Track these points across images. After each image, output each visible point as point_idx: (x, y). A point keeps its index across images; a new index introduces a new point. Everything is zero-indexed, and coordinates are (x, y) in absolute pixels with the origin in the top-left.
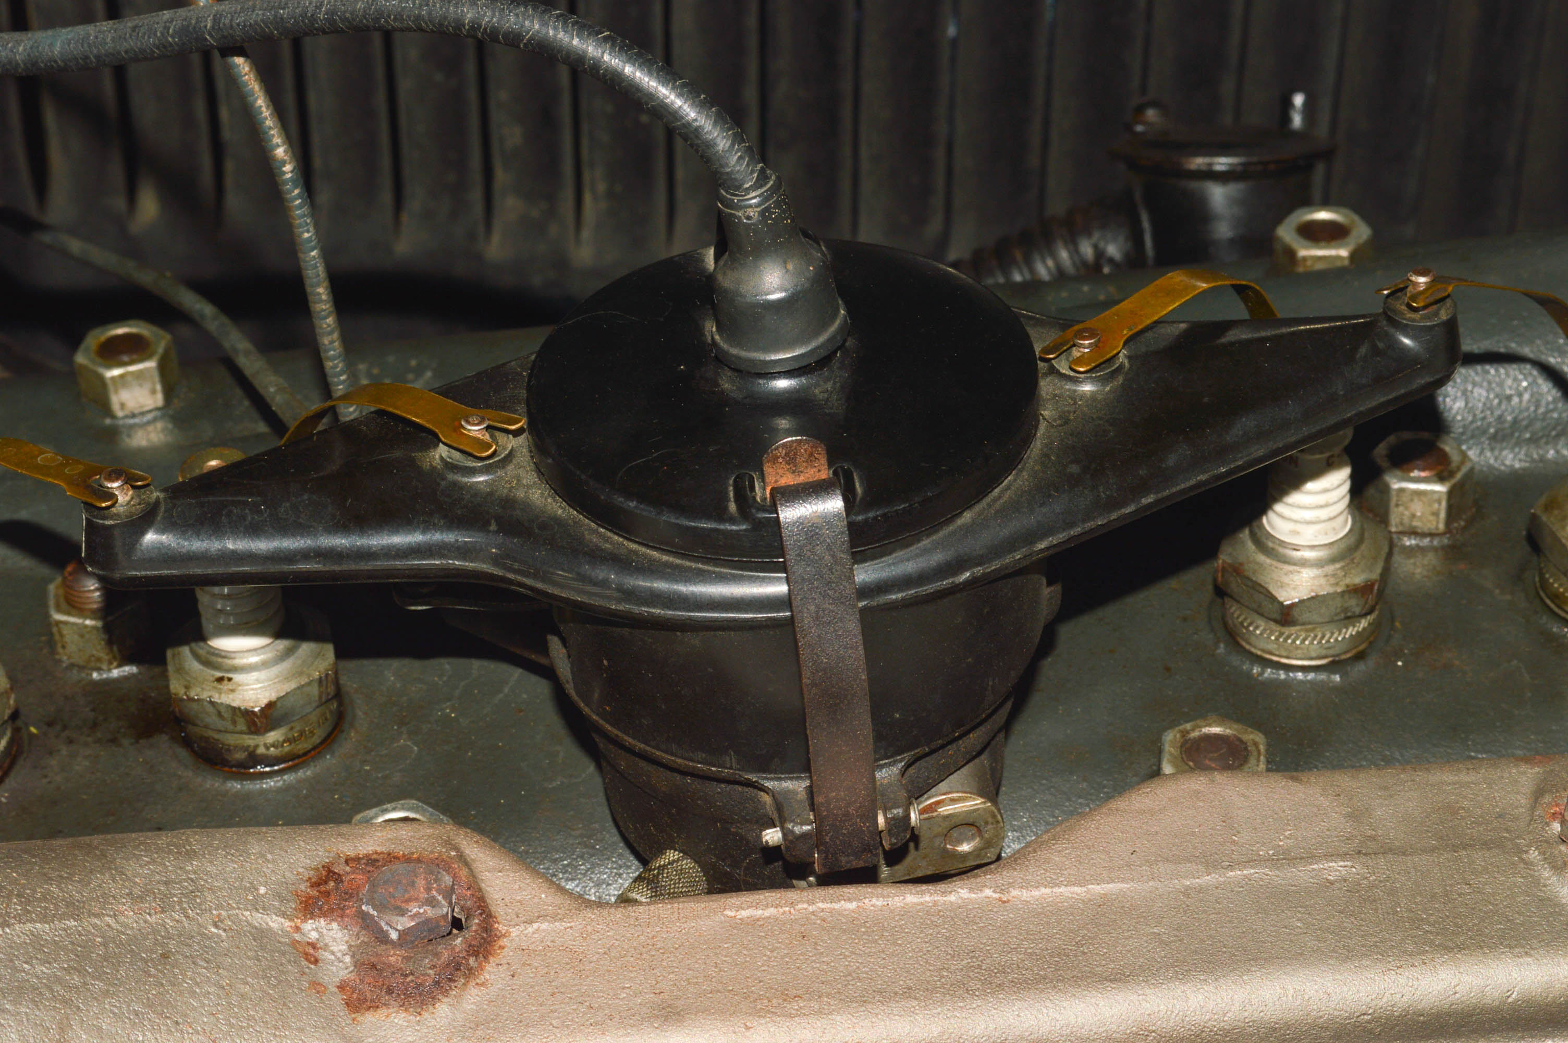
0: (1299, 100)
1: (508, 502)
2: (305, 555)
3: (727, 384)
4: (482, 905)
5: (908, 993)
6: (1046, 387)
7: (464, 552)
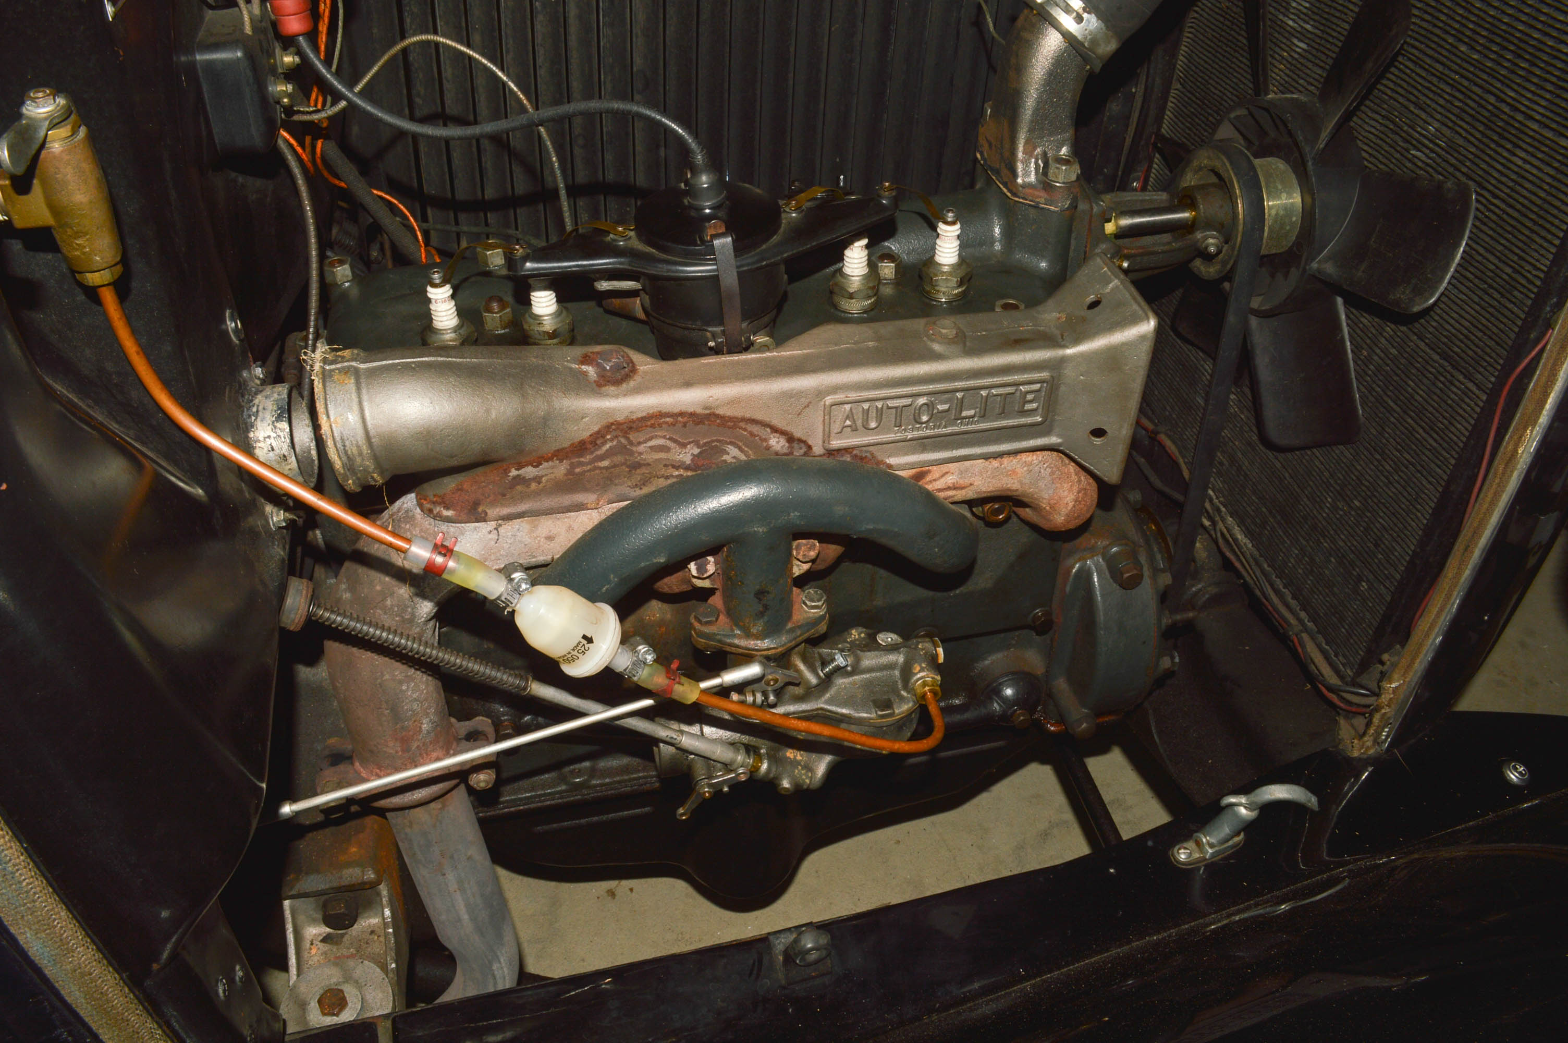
0: (842, 177)
1: (632, 249)
2: (574, 266)
3: (693, 213)
4: (632, 362)
5: (755, 377)
6: (783, 215)
7: (620, 263)
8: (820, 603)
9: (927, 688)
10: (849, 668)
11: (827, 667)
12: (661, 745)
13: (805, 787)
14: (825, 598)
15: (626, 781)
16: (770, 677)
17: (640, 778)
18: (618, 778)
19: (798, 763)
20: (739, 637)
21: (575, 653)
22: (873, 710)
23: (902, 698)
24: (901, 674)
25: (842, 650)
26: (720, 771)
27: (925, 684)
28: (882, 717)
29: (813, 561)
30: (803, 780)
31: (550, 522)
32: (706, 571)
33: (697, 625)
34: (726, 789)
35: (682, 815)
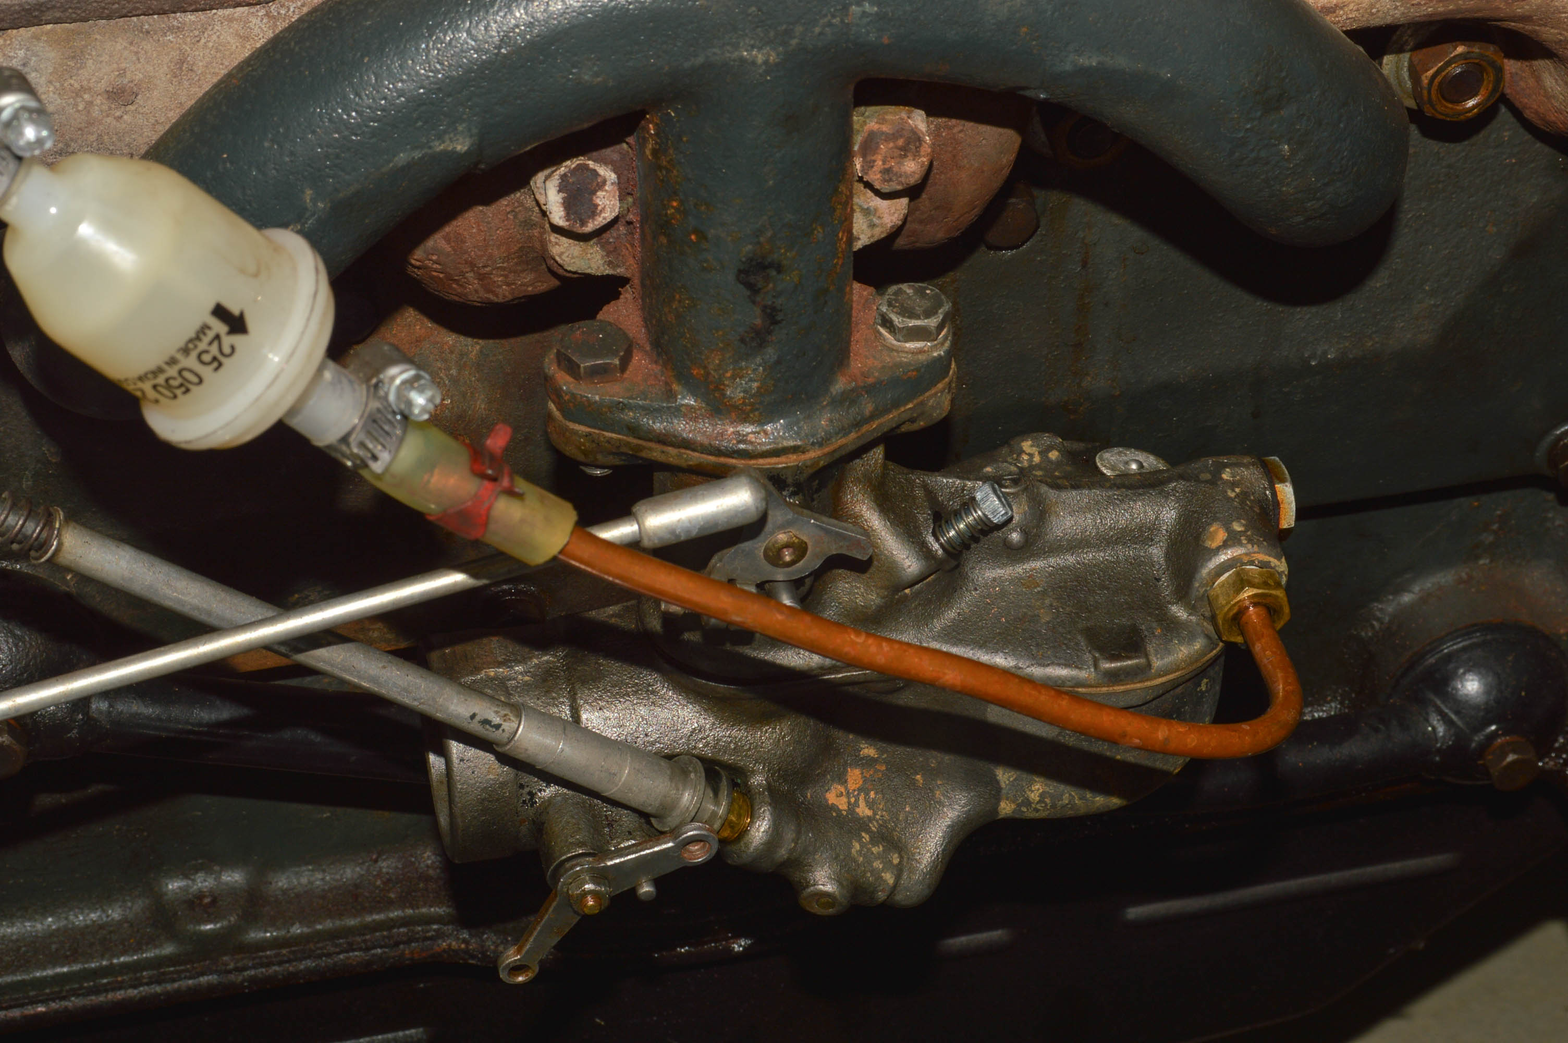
8: (932, 322)
9: (1248, 593)
10: (1015, 536)
11: (949, 524)
12: (456, 748)
13: (881, 896)
14: (947, 307)
15: (350, 931)
16: (782, 537)
17: (390, 925)
18: (327, 925)
19: (862, 825)
20: (689, 414)
21: (191, 362)
22: (1088, 657)
23: (1172, 627)
24: (1168, 556)
25: (996, 482)
26: (630, 834)
27: (1241, 582)
28: (1114, 677)
29: (913, 192)
30: (877, 875)
31: (121, 44)
32: (594, 211)
33: (565, 382)
34: (646, 889)
35: (517, 969)
